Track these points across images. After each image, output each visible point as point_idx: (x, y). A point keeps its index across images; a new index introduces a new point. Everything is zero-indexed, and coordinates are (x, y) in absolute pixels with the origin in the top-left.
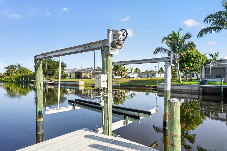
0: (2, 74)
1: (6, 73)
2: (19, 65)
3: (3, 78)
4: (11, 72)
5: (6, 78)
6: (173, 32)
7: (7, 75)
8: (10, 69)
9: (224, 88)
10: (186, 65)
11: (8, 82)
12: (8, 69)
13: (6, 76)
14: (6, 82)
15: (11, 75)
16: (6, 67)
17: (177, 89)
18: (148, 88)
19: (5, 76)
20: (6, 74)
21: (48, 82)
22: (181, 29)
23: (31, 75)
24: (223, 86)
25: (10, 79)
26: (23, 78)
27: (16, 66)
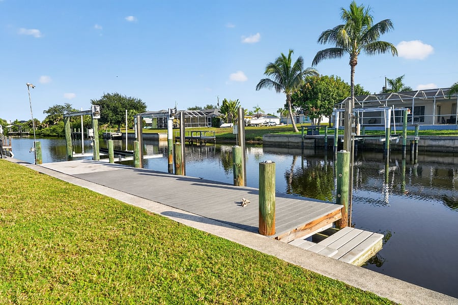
0: (41, 122)
1: (47, 120)
2: (68, 107)
3: (43, 129)
4: (55, 119)
5: (47, 129)
6: (283, 55)
7: (50, 124)
8: (54, 113)
9: (329, 138)
10: (311, 105)
11: (51, 136)
12: (50, 114)
13: (48, 127)
14: (49, 136)
15: (56, 124)
16: (47, 110)
17: (287, 142)
18: (257, 142)
19: (46, 127)
20: (48, 122)
21: (113, 136)
22: (292, 51)
23: (88, 124)
24: (327, 135)
25: (54, 130)
26: (75, 129)
27: (63, 108)
